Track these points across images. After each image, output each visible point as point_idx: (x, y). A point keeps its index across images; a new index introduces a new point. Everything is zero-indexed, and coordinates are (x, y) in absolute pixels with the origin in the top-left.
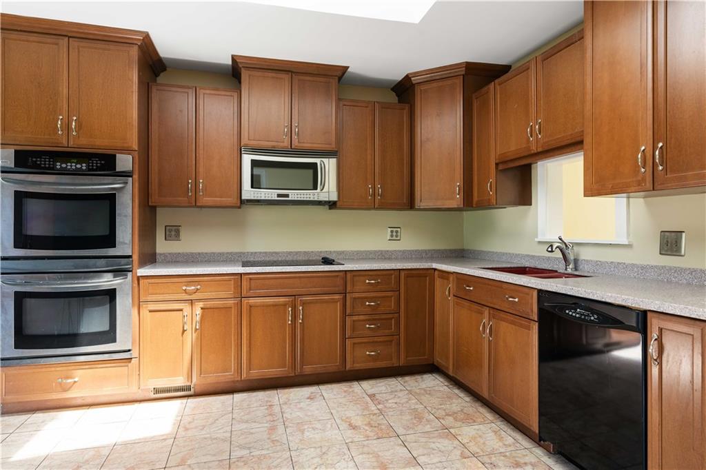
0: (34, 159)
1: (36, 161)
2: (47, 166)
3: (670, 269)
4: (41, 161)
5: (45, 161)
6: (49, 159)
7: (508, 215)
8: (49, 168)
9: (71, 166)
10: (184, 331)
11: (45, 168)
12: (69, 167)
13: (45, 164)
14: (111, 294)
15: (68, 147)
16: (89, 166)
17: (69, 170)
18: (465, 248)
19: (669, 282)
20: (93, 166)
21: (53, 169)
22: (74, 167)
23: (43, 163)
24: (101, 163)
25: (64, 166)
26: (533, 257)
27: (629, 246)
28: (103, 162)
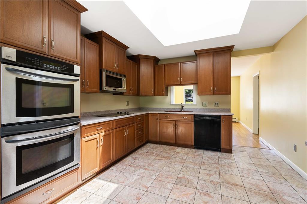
0: (30, 59)
1: (31, 60)
2: (38, 64)
3: (205, 109)
4: (34, 61)
5: (37, 61)
6: (40, 60)
7: (159, 98)
8: (39, 66)
9: (52, 67)
10: (97, 147)
11: (37, 66)
12: (51, 67)
13: (37, 63)
14: (71, 137)
15: (48, 55)
16: (61, 68)
17: (51, 69)
18: (141, 107)
19: (205, 111)
20: (63, 69)
21: (42, 67)
22: (53, 68)
23: (35, 62)
24: (67, 68)
25: (48, 66)
26: (169, 108)
27: (196, 105)
28: (68, 68)
